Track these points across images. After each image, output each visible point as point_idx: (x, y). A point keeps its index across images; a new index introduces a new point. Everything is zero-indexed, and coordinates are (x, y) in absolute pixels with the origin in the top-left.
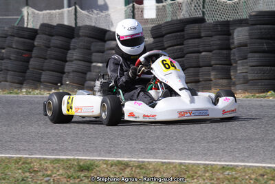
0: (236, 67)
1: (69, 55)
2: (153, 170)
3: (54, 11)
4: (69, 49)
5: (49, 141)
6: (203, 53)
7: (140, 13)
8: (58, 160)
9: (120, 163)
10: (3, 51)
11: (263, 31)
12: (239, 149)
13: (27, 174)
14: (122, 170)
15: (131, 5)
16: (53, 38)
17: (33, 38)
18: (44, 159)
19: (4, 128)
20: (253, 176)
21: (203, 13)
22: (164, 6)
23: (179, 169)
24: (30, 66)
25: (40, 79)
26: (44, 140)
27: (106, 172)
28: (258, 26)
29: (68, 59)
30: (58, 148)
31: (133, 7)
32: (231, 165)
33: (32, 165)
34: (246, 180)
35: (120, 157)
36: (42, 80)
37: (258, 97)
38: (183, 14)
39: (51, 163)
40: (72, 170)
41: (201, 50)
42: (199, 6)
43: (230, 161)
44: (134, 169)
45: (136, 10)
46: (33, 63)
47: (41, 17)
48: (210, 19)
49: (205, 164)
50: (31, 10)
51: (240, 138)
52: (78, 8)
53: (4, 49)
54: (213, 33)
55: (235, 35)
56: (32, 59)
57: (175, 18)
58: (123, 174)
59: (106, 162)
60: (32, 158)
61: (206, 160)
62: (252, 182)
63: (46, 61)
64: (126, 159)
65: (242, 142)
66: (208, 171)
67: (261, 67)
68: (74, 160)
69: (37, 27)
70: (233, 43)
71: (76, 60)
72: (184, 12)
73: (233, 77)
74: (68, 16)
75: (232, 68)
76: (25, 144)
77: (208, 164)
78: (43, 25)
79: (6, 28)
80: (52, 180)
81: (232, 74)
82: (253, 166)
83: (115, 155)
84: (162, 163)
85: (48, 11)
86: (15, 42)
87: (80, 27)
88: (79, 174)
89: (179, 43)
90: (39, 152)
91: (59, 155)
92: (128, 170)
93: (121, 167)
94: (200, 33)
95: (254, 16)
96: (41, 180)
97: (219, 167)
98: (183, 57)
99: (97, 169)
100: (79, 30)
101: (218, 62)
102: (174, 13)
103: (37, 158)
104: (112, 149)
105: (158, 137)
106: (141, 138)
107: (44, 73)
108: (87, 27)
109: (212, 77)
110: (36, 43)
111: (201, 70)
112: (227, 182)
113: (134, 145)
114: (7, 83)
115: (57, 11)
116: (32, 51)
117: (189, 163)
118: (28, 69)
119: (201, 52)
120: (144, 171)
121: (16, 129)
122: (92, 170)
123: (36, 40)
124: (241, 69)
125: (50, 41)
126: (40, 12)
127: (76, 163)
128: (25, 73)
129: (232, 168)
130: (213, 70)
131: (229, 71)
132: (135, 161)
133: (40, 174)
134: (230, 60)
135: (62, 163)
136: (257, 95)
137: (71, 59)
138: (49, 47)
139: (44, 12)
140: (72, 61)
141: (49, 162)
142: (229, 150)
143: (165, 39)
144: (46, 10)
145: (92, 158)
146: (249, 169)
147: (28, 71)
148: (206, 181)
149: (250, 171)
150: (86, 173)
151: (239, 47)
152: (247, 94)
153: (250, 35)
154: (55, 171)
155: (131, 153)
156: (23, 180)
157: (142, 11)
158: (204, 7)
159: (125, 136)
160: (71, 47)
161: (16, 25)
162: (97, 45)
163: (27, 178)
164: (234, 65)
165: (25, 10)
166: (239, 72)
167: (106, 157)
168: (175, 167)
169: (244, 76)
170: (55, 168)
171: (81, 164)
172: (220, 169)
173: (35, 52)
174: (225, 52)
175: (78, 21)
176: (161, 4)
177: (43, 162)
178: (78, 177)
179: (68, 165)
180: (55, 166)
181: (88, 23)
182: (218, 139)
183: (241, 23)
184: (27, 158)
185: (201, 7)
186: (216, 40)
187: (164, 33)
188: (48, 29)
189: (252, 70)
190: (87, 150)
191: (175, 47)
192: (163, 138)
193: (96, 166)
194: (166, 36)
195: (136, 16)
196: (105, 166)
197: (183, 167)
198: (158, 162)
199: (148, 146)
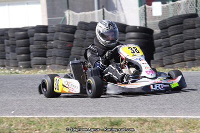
2: (164, 123)
3: (87, 13)
5: (88, 105)
6: (197, 39)
7: (150, 11)
8: (95, 119)
9: (140, 119)
14: (142, 124)
15: (143, 6)
16: (88, 32)
17: (73, 32)
18: (85, 118)
21: (196, 10)
22: (167, 6)
23: (183, 122)
24: (72, 53)
26: (84, 105)
27: (130, 126)
31: (145, 7)
33: (77, 122)
35: (140, 115)
38: (182, 12)
39: (90, 120)
41: (196, 37)
42: (193, 5)
44: (150, 123)
45: (147, 10)
46: (74, 50)
47: (79, 17)
50: (71, 12)
52: (105, 10)
53: (53, 41)
56: (73, 48)
57: (176, 15)
58: (143, 127)
59: (130, 119)
60: (76, 118)
63: (83, 49)
64: (144, 116)
68: (107, 118)
69: (76, 24)
72: (182, 10)
74: (98, 16)
78: (80, 23)
83: (136, 114)
84: (171, 118)
85: (84, 13)
86: (61, 36)
89: (179, 32)
90: (81, 113)
91: (96, 115)
92: (146, 124)
93: (142, 122)
94: (195, 24)
98: (183, 42)
99: (124, 124)
102: (175, 11)
104: (134, 110)
105: (167, 100)
106: (155, 101)
110: (75, 36)
111: (196, 51)
113: (150, 106)
114: (56, 66)
115: (90, 12)
116: (73, 42)
117: (191, 118)
119: (195, 39)
120: (158, 124)
122: (120, 124)
123: (76, 34)
125: (85, 34)
126: (78, 14)
127: (108, 120)
128: (68, 58)
132: (150, 118)
135: (98, 120)
138: (85, 39)
139: (81, 13)
141: (88, 120)
143: (169, 30)
145: (120, 116)
150: (116, 127)
154: (93, 126)
155: (148, 112)
158: (197, 6)
161: (61, 23)
162: (120, 36)
165: (67, 13)
167: (130, 115)
168: (180, 121)
170: (93, 124)
171: (112, 120)
173: (75, 43)
176: (165, 5)
177: (84, 120)
179: (102, 122)
180: (93, 122)
184: (73, 118)
185: (195, 6)
187: (168, 25)
188: (84, 26)
190: (116, 111)
191: (177, 36)
192: (171, 101)
193: (123, 122)
194: (170, 28)
195: (147, 14)
196: (130, 122)
197: (186, 121)
198: (168, 118)
199: (160, 107)
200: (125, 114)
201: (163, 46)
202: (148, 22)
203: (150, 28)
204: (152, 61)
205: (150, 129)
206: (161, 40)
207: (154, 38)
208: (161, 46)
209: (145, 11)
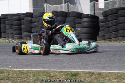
2: (105, 75)
3: (58, 5)
8: (62, 72)
9: (90, 72)
13: (48, 78)
14: (91, 76)
15: (93, 2)
18: (56, 71)
22: (108, 2)
23: (117, 75)
27: (84, 77)
31: (94, 3)
33: (50, 74)
35: (90, 70)
39: (59, 73)
40: (68, 76)
42: (124, 2)
44: (96, 75)
45: (95, 4)
50: (48, 5)
52: (69, 4)
57: (113, 8)
58: (92, 78)
59: (84, 72)
60: (50, 71)
64: (93, 71)
68: (69, 71)
72: (117, 5)
74: (65, 7)
79: (37, 13)
83: (88, 69)
84: (110, 72)
85: (56, 5)
86: (41, 19)
87: (70, 12)
88: (72, 78)
89: (115, 19)
90: (53, 68)
92: (94, 76)
93: (91, 74)
98: (117, 25)
102: (113, 5)
104: (86, 67)
105: (107, 61)
106: (99, 62)
113: (96, 65)
115: (60, 5)
120: (101, 76)
122: (78, 76)
126: (52, 6)
127: (70, 73)
132: (96, 72)
135: (64, 73)
143: (109, 17)
144: (54, 5)
145: (77, 71)
150: (75, 77)
154: (61, 76)
157: (98, 5)
159: (92, 61)
160: (66, 21)
161: (41, 12)
162: (78, 20)
165: (45, 5)
167: (83, 70)
168: (115, 74)
171: (73, 73)
175: (69, 10)
176: (107, 2)
177: (55, 73)
179: (66, 74)
180: (61, 74)
181: (74, 10)
187: (108, 14)
190: (75, 67)
191: (114, 21)
192: (109, 61)
193: (80, 74)
195: (96, 7)
196: (83, 74)
197: (119, 74)
198: (107, 72)
199: (103, 65)
200: (81, 69)
201: (105, 27)
202: (95, 12)
203: (97, 16)
204: (98, 36)
205: (96, 79)
206: (104, 23)
207: (100, 22)
208: (103, 27)
209: (94, 5)
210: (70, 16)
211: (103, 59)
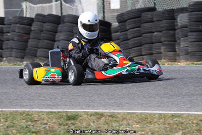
0: (180, 42)
1: (57, 36)
2: (121, 118)
3: (45, 5)
4: (57, 32)
5: (44, 99)
6: (155, 33)
7: (108, 4)
8: (52, 113)
9: (96, 113)
10: (9, 34)
11: (199, 16)
12: (184, 102)
13: (30, 123)
14: (99, 118)
16: (45, 24)
17: (30, 25)
18: (42, 112)
19: (12, 90)
20: (195, 121)
21: (155, 4)
23: (140, 117)
24: (29, 45)
25: (36, 54)
26: (41, 98)
27: (87, 121)
28: (196, 12)
29: (56, 39)
30: (51, 103)
31: (103, 0)
32: (178, 114)
33: (33, 116)
34: (190, 124)
35: (97, 110)
36: (38, 55)
37: (196, 64)
38: (140, 5)
39: (46, 114)
40: (62, 120)
41: (154, 31)
43: (178, 111)
44: (107, 118)
45: (105, 3)
46: (31, 43)
47: (36, 9)
48: (159, 9)
49: (159, 114)
50: (29, 4)
51: (184, 94)
52: (63, 2)
53: (9, 33)
54: (162, 19)
55: (179, 19)
56: (30, 40)
57: (134, 8)
58: (99, 122)
59: (86, 113)
60: (32, 111)
61: (160, 110)
62: (194, 125)
63: (40, 41)
64: (101, 111)
65: (185, 97)
66: (161, 118)
67: (198, 43)
68: (63, 112)
69: (33, 16)
70: (177, 26)
71: (62, 40)
72: (140, 3)
73: (177, 50)
74: (56, 8)
75: (176, 43)
76: (27, 101)
77: (161, 114)
78: (38, 15)
79: (10, 18)
80: (47, 127)
81: (176, 48)
82: (194, 114)
83: (93, 107)
84: (128, 113)
85: (41, 5)
86: (18, 28)
87: (64, 16)
88: (67, 122)
89: (137, 26)
90: (38, 106)
91: (52, 109)
92: (103, 118)
93: (98, 116)
94: (153, 18)
95: (192, 5)
96: (40, 127)
97: (169, 115)
98: (141, 36)
99: (81, 118)
100: (64, 18)
101: (166, 39)
102: (133, 4)
103: (36, 111)
104: (91, 104)
105: (124, 95)
106: (112, 96)
107: (39, 50)
108: (69, 16)
109: (162, 51)
110: (32, 28)
111: (154, 45)
112: (175, 126)
113: (107, 100)
114: (12, 58)
115: (48, 4)
116: (29, 34)
117: (148, 113)
118: (27, 47)
119: (153, 33)
120: (115, 119)
121: (20, 91)
122: (77, 119)
123: (33, 26)
124: (183, 44)
125: (43, 27)
126: (35, 6)
127: (65, 115)
128: (25, 50)
129: (179, 116)
130: (163, 45)
131: (174, 46)
132: (107, 112)
133: (39, 122)
134: (175, 38)
135: (55, 114)
136: (196, 63)
137: (59, 39)
138: (42, 31)
139: (38, 5)
140: (59, 41)
141: (45, 114)
142: (176, 103)
143: (127, 23)
144: (39, 4)
145: (76, 111)
146: (192, 116)
147: (27, 49)
148: (161, 126)
149: (193, 118)
150: (72, 121)
151: (182, 28)
152: (188, 63)
153: (190, 19)
154: (50, 120)
155: (105, 106)
156: (27, 127)
157: (110, 4)
159: (100, 94)
160: (59, 30)
161: (17, 15)
163: (30, 125)
164: (178, 41)
165: (24, 5)
166: (182, 46)
167: (86, 109)
168: (137, 116)
169: (186, 49)
170: (49, 118)
171: (69, 114)
172: (170, 117)
173: (32, 35)
174: (171, 32)
175: (63, 12)
177: (41, 114)
178: (67, 125)
179: (59, 116)
180: (50, 116)
181: (70, 13)
182: (168, 96)
183: (182, 10)
184: (29, 111)
186: (164, 23)
187: (126, 19)
188: (41, 18)
189: (192, 45)
190: (73, 105)
191: (135, 29)
192: (128, 95)
194: (128, 21)
195: (106, 7)
196: (86, 116)
197: (143, 116)
198: (125, 112)
199: (117, 101)
200: (82, 109)
201: (121, 40)
202: (106, 15)
203: (108, 21)
205: (107, 124)
206: (119, 33)
207: (112, 31)
208: (118, 39)
209: (103, 4)
210: (64, 23)
211: (118, 90)
